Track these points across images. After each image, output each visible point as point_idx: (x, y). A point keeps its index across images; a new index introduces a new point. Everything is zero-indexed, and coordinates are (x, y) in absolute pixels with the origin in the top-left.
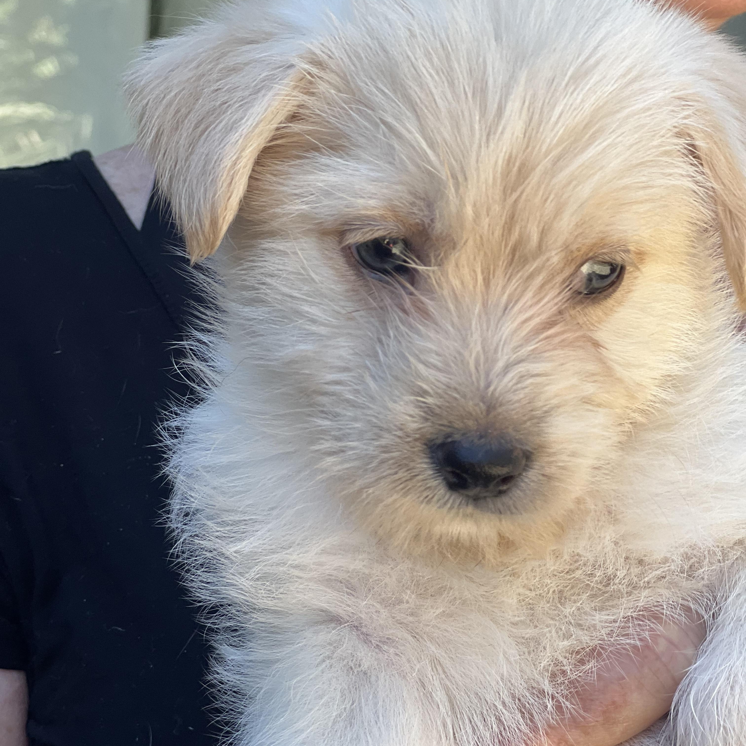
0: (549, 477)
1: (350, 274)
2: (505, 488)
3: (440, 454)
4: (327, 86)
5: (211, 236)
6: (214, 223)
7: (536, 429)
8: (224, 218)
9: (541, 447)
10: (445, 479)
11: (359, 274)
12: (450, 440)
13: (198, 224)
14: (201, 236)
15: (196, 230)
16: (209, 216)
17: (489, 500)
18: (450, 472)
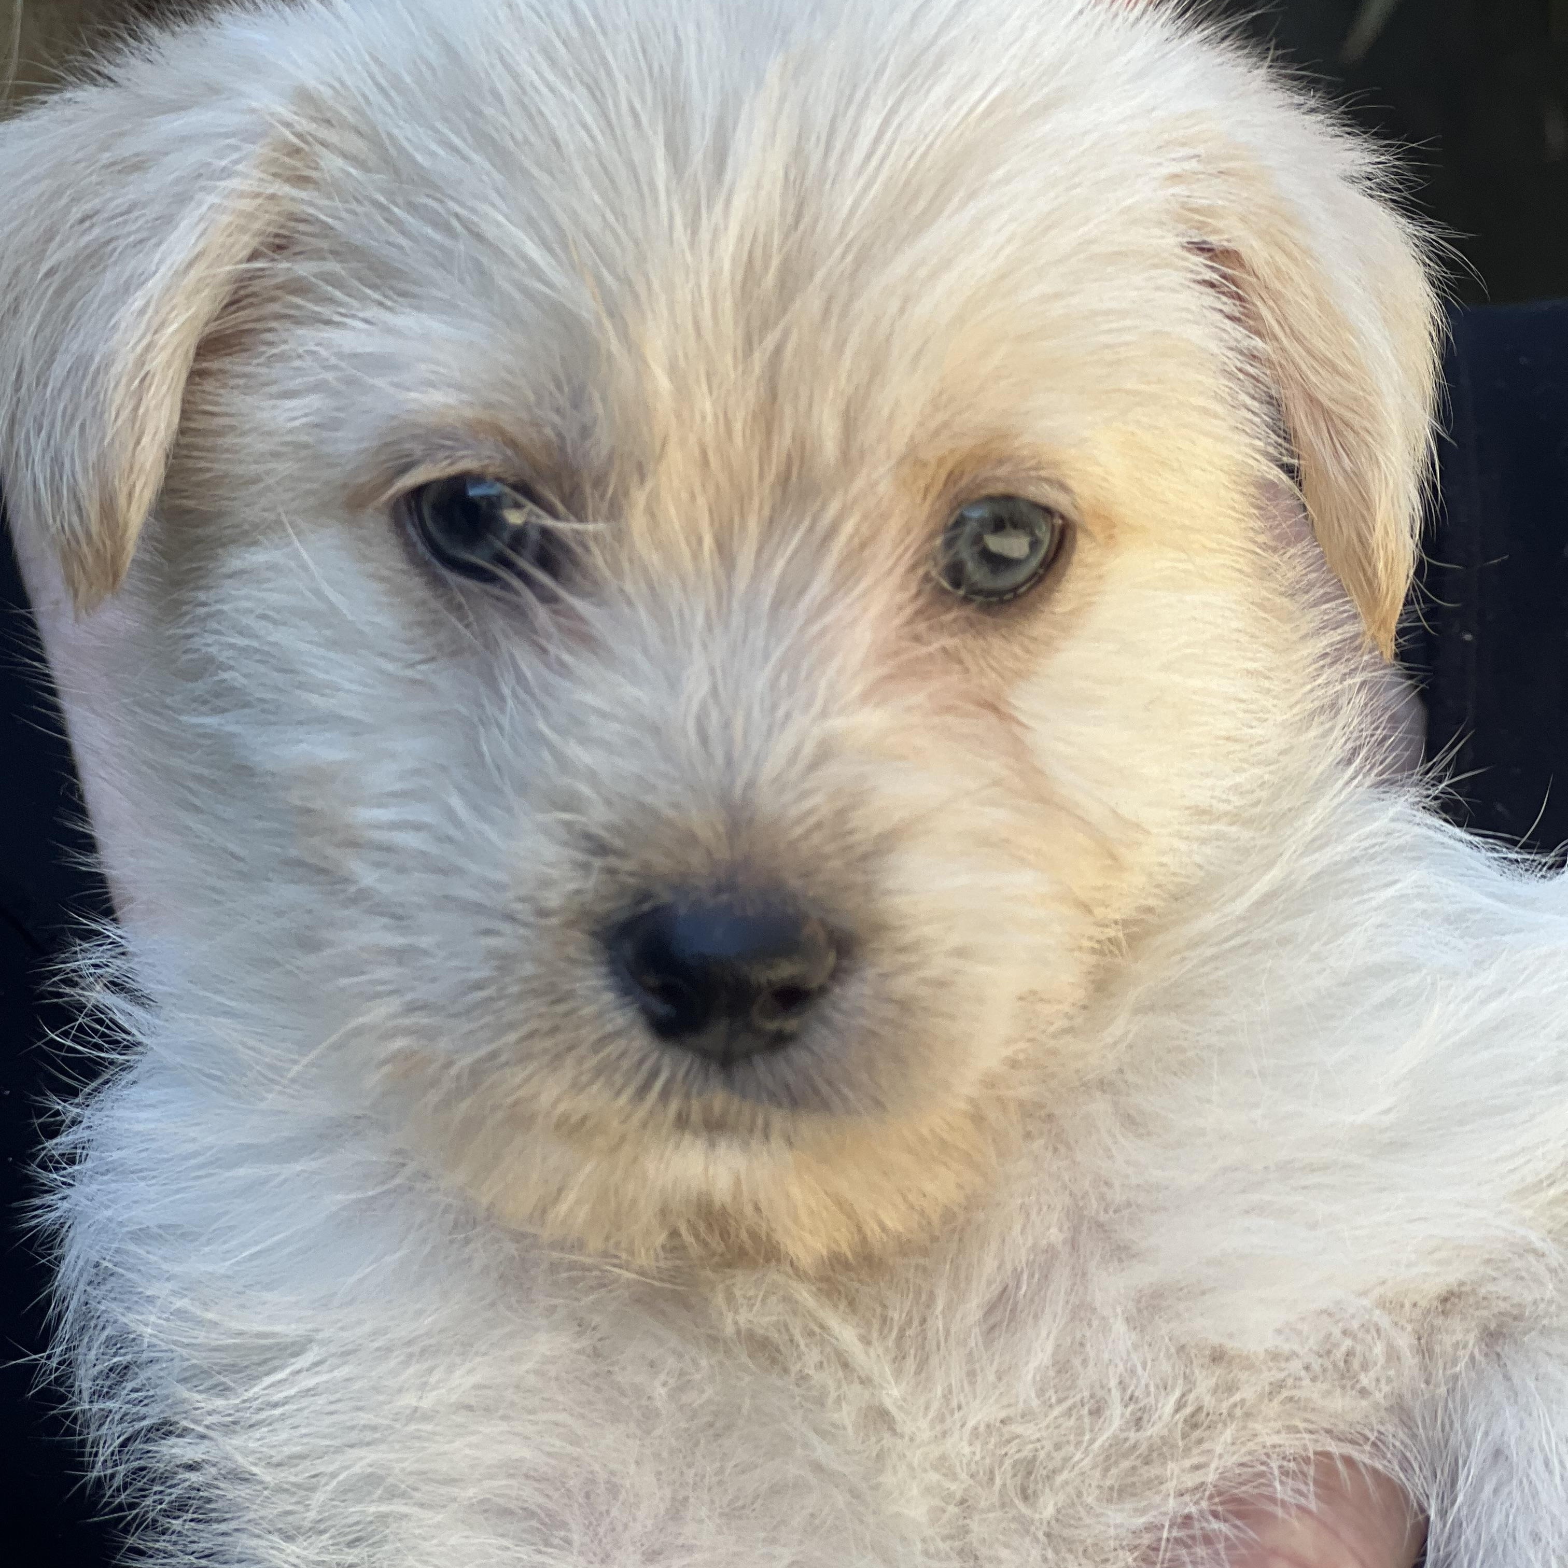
0: (905, 1005)
1: (417, 586)
2: (791, 1024)
3: (628, 949)
4: (340, 162)
5: (108, 542)
6: (108, 510)
7: (860, 878)
8: (130, 495)
9: (880, 928)
10: (645, 1010)
11: (436, 582)
12: (646, 907)
13: (75, 519)
14: (85, 549)
15: (73, 532)
16: (96, 494)
17: (757, 1059)
18: (652, 991)
